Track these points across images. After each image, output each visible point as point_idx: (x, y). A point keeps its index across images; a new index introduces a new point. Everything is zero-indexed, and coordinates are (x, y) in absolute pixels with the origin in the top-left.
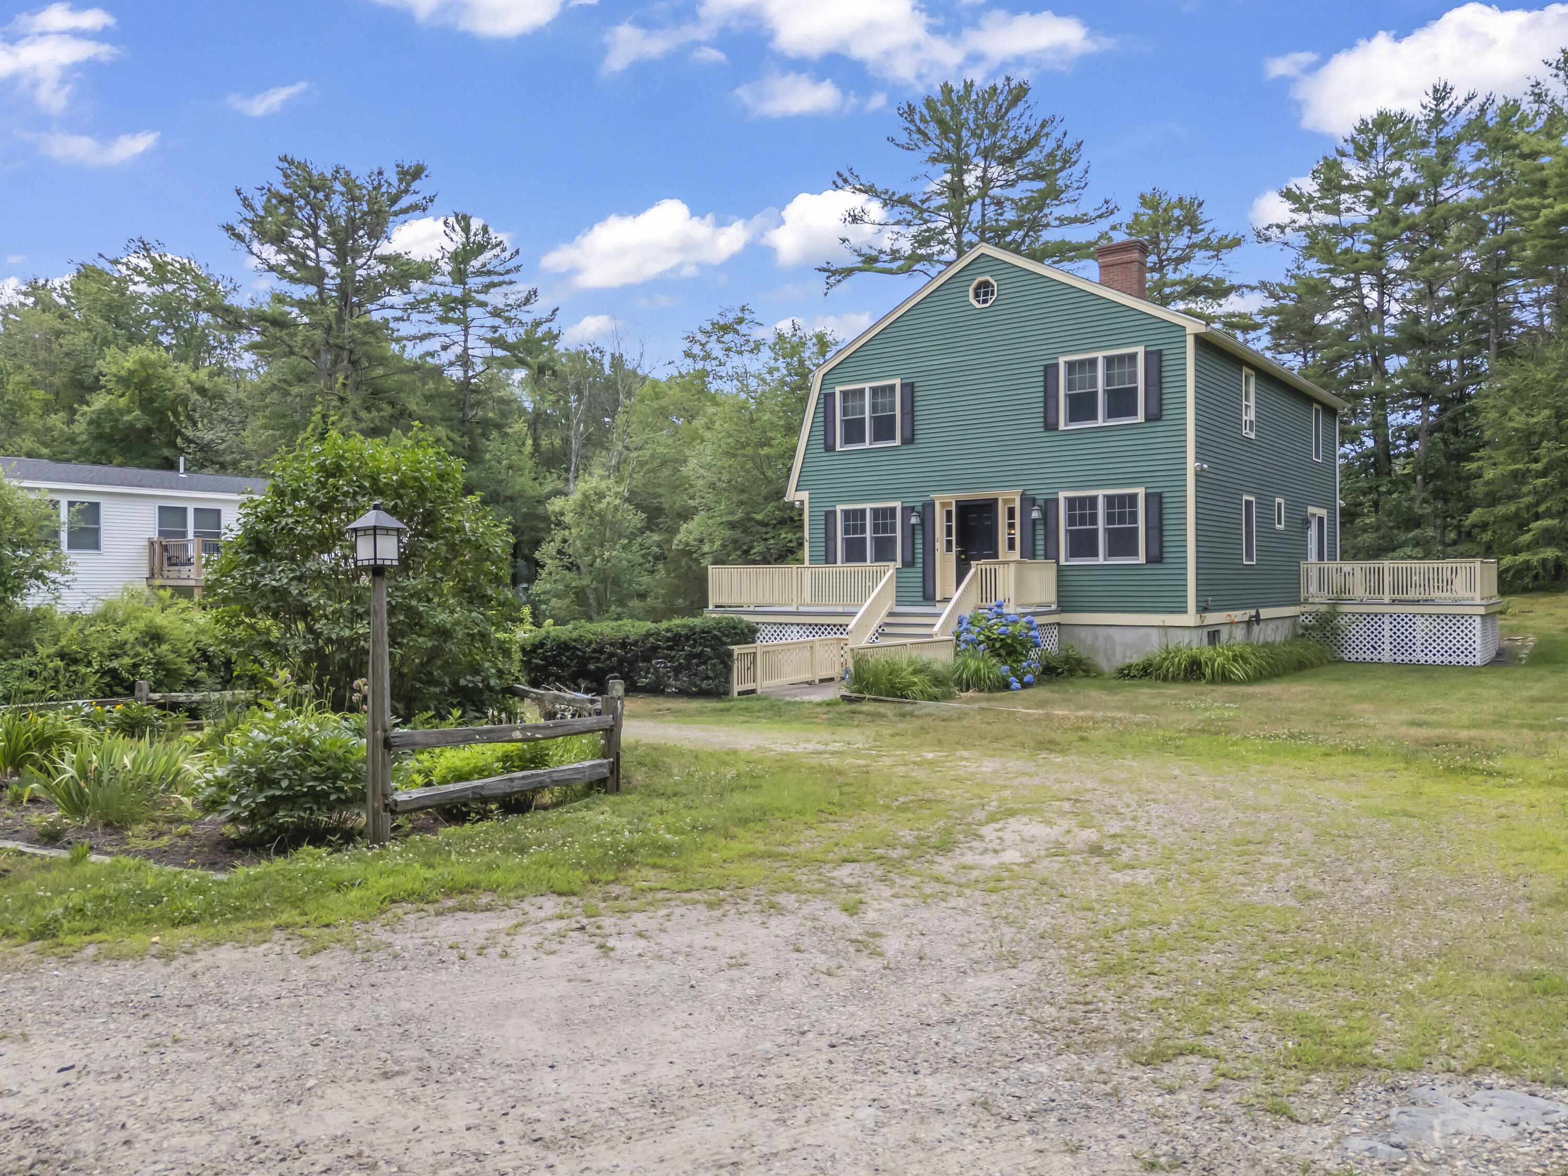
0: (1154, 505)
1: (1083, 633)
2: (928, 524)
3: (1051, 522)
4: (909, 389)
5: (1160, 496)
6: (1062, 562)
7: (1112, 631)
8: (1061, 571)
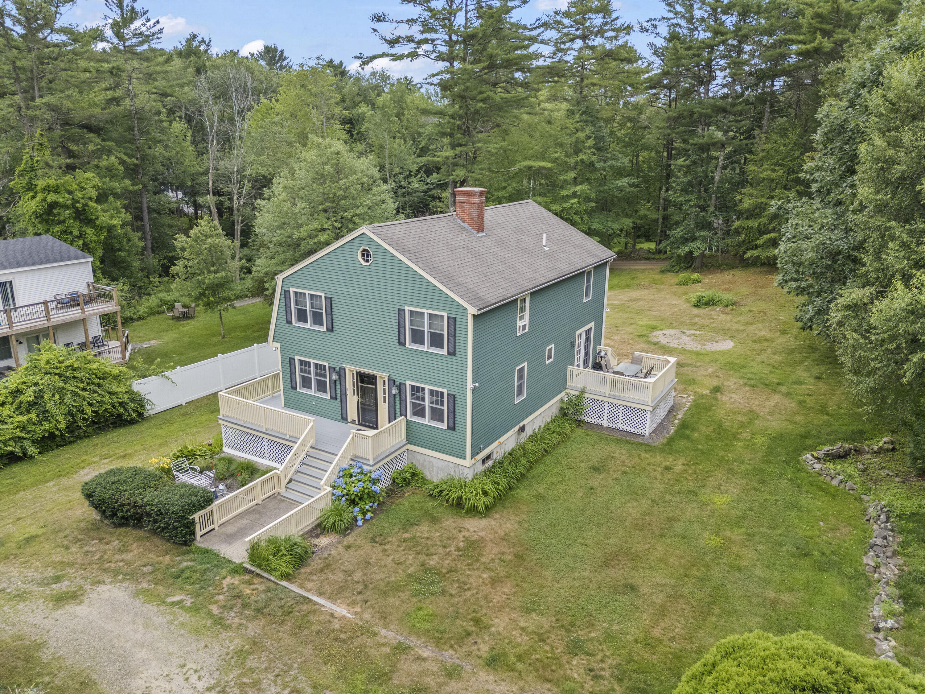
0: (452, 400)
1: (419, 457)
2: (343, 379)
3: (403, 396)
4: (329, 300)
5: (454, 396)
6: (408, 418)
7: (432, 459)
8: (408, 422)
